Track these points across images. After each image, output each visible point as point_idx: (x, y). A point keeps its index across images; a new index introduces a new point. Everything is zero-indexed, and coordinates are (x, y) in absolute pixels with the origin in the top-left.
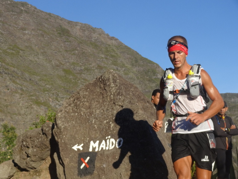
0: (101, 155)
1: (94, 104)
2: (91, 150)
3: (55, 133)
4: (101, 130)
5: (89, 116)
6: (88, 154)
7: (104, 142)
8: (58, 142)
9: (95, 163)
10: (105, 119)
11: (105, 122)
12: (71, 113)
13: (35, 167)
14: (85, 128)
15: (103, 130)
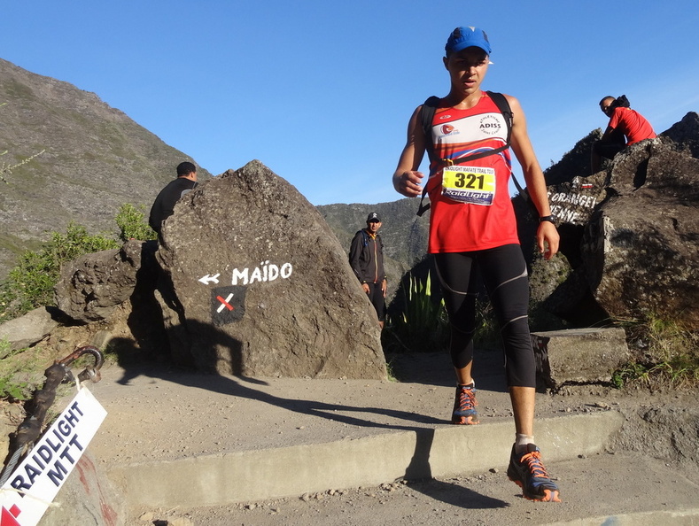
0: (255, 289)
1: (233, 213)
2: (234, 282)
3: (161, 257)
4: (251, 251)
5: (225, 230)
6: (231, 289)
7: (257, 270)
8: (170, 272)
9: (244, 302)
10: (255, 234)
11: (257, 239)
12: (191, 225)
13: (103, 316)
14: (220, 250)
15: (253, 251)
